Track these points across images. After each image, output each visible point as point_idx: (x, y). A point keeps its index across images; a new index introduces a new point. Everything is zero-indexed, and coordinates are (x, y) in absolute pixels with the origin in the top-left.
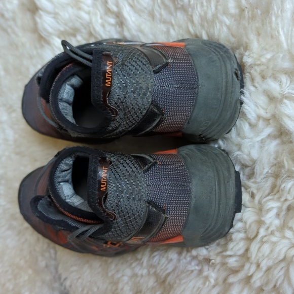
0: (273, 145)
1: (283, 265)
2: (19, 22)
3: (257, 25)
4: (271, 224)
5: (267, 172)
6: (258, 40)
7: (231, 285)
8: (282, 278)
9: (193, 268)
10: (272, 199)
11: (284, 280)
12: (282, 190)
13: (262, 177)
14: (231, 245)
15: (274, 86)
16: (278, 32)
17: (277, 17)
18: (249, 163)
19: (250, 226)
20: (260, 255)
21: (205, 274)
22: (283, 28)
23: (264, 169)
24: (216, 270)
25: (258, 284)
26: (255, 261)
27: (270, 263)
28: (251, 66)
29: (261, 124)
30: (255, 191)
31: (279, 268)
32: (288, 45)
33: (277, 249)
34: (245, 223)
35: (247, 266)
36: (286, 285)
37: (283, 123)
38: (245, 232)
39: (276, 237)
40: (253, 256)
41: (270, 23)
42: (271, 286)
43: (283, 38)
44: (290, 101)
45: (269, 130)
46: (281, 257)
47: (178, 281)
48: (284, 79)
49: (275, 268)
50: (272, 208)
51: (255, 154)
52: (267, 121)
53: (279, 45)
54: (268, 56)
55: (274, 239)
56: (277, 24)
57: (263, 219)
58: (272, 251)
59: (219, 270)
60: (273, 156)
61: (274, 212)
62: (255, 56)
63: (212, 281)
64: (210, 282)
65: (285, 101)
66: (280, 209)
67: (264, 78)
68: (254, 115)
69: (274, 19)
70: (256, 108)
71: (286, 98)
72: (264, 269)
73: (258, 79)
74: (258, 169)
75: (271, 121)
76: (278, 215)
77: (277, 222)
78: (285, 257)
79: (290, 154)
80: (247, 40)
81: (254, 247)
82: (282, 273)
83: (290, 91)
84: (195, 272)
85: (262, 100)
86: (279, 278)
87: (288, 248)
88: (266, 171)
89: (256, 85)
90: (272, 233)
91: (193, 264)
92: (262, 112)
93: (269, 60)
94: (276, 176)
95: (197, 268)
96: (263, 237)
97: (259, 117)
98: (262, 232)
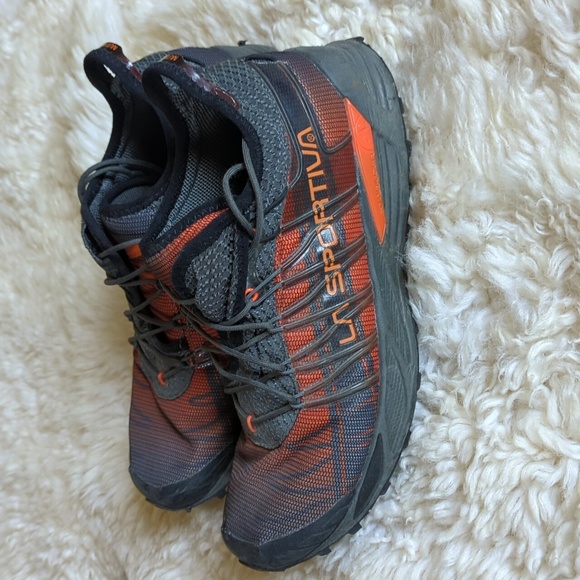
0: (480, 318)
1: (518, 493)
2: (43, 207)
3: (437, 149)
4: (492, 432)
5: (477, 359)
6: (441, 169)
7: (443, 547)
8: (520, 515)
9: (379, 541)
10: (490, 397)
11: (523, 517)
12: (502, 377)
13: (470, 366)
14: (436, 483)
15: (470, 230)
16: (468, 153)
17: (463, 133)
18: (447, 353)
19: (462, 446)
20: (483, 485)
21: (399, 543)
22: (473, 147)
23: (471, 354)
24: (416, 534)
25: (485, 534)
26: (476, 498)
27: (500, 495)
28: (434, 207)
29: (458, 289)
30: (462, 392)
31: (513, 501)
32: (483, 170)
33: (507, 471)
34: (454, 443)
35: (464, 510)
36: (527, 524)
37: (490, 280)
38: (456, 457)
39: (503, 451)
40: (472, 491)
41: (455, 142)
42: (505, 531)
43: (475, 161)
44: (496, 246)
45: (471, 296)
46: (515, 482)
47: (355, 568)
48: (483, 216)
49: (508, 502)
50: (491, 408)
51: (455, 334)
52: (467, 284)
53: (471, 171)
54: (457, 188)
55: (500, 455)
56: (465, 142)
57: (479, 427)
58: (499, 476)
59: (421, 532)
60: (482, 334)
61: (495, 414)
62: (438, 191)
63: (412, 552)
64: (409, 555)
65: (489, 246)
66: (502, 408)
67: (453, 221)
68: (446, 278)
69: (459, 136)
70: (448, 267)
71: (490, 243)
72: (491, 507)
73: (445, 223)
74: (461, 357)
75: (472, 283)
76: (500, 421)
77: (501, 429)
78: (520, 479)
79: (506, 323)
80: (425, 172)
81: (471, 477)
82: (519, 505)
83: (494, 230)
84: (383, 547)
85: (454, 253)
86: (515, 514)
87: (522, 465)
88: (474, 356)
89: (445, 232)
90: (496, 447)
91: (377, 535)
92: (458, 272)
93: (459, 193)
94: (491, 362)
95: (384, 540)
96: (482, 457)
97: (454, 280)
98: (481, 449)
